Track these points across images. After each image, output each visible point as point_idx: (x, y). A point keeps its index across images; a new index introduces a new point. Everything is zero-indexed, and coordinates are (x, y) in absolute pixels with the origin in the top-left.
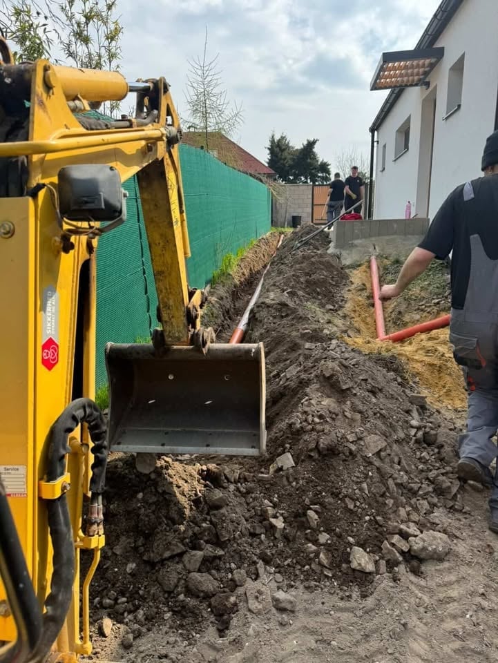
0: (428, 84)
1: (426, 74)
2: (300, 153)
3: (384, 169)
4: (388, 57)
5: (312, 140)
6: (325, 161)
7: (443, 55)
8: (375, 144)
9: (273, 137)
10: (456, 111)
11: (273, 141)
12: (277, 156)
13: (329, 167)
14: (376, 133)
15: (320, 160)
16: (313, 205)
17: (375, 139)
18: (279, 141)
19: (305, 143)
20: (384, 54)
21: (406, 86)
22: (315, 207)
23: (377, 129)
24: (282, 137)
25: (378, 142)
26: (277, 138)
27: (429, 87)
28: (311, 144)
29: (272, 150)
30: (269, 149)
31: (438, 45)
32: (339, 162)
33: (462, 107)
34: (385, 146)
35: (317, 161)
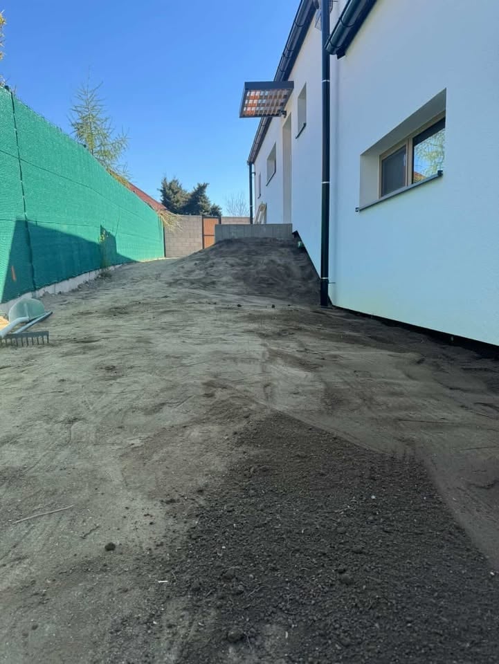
0: (285, 113)
1: (283, 104)
2: (192, 196)
3: (260, 195)
4: (250, 86)
5: (202, 184)
6: (216, 205)
7: (293, 87)
8: (253, 175)
9: (165, 180)
10: (303, 128)
11: (164, 184)
12: (170, 199)
13: (220, 211)
14: (253, 166)
15: (212, 204)
16: (203, 236)
17: (253, 171)
18: (171, 184)
19: (197, 187)
20: (246, 83)
21: (273, 115)
22: (205, 237)
23: (253, 162)
24: (174, 181)
25: (255, 173)
26: (169, 181)
27: (286, 115)
28: (201, 189)
29: (164, 192)
30: (161, 191)
31: (290, 80)
32: (230, 206)
33: (307, 125)
34: (260, 176)
35: (209, 205)
